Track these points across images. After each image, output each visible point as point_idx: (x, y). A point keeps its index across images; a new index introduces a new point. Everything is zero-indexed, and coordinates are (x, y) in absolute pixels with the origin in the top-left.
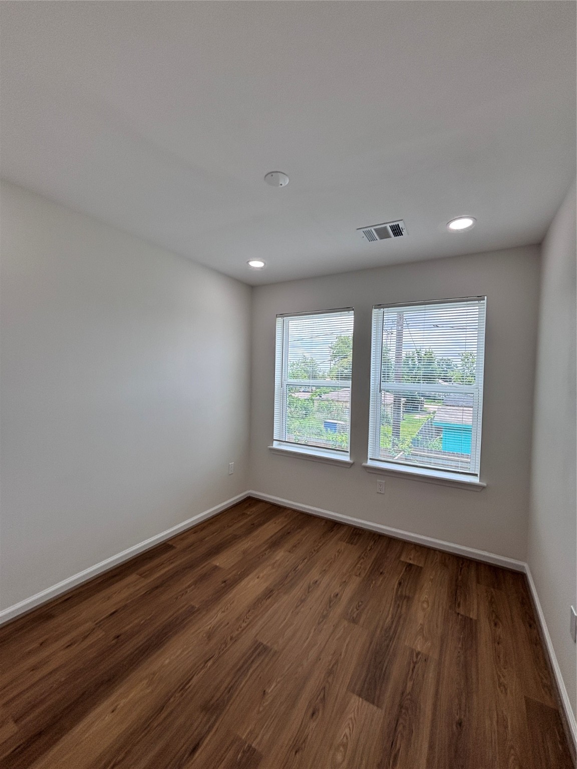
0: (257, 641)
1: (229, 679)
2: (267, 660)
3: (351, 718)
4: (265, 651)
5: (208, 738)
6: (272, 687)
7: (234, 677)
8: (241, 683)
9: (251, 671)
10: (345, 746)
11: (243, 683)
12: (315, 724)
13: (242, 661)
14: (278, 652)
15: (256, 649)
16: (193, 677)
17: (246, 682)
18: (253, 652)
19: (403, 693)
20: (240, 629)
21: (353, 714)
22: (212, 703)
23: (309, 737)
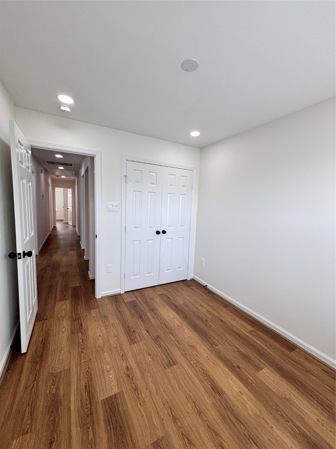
0: (178, 363)
1: (164, 346)
2: (164, 363)
3: (112, 382)
4: (169, 364)
5: (148, 335)
6: (150, 359)
7: (164, 348)
8: (159, 349)
9: (163, 354)
10: (108, 372)
11: (159, 350)
12: (124, 366)
13: (170, 353)
14: (165, 370)
15: (173, 361)
16: (173, 336)
17: (159, 351)
18: (172, 359)
19: (93, 424)
20: (190, 360)
21: (113, 384)
22: (159, 339)
23: (122, 361)
